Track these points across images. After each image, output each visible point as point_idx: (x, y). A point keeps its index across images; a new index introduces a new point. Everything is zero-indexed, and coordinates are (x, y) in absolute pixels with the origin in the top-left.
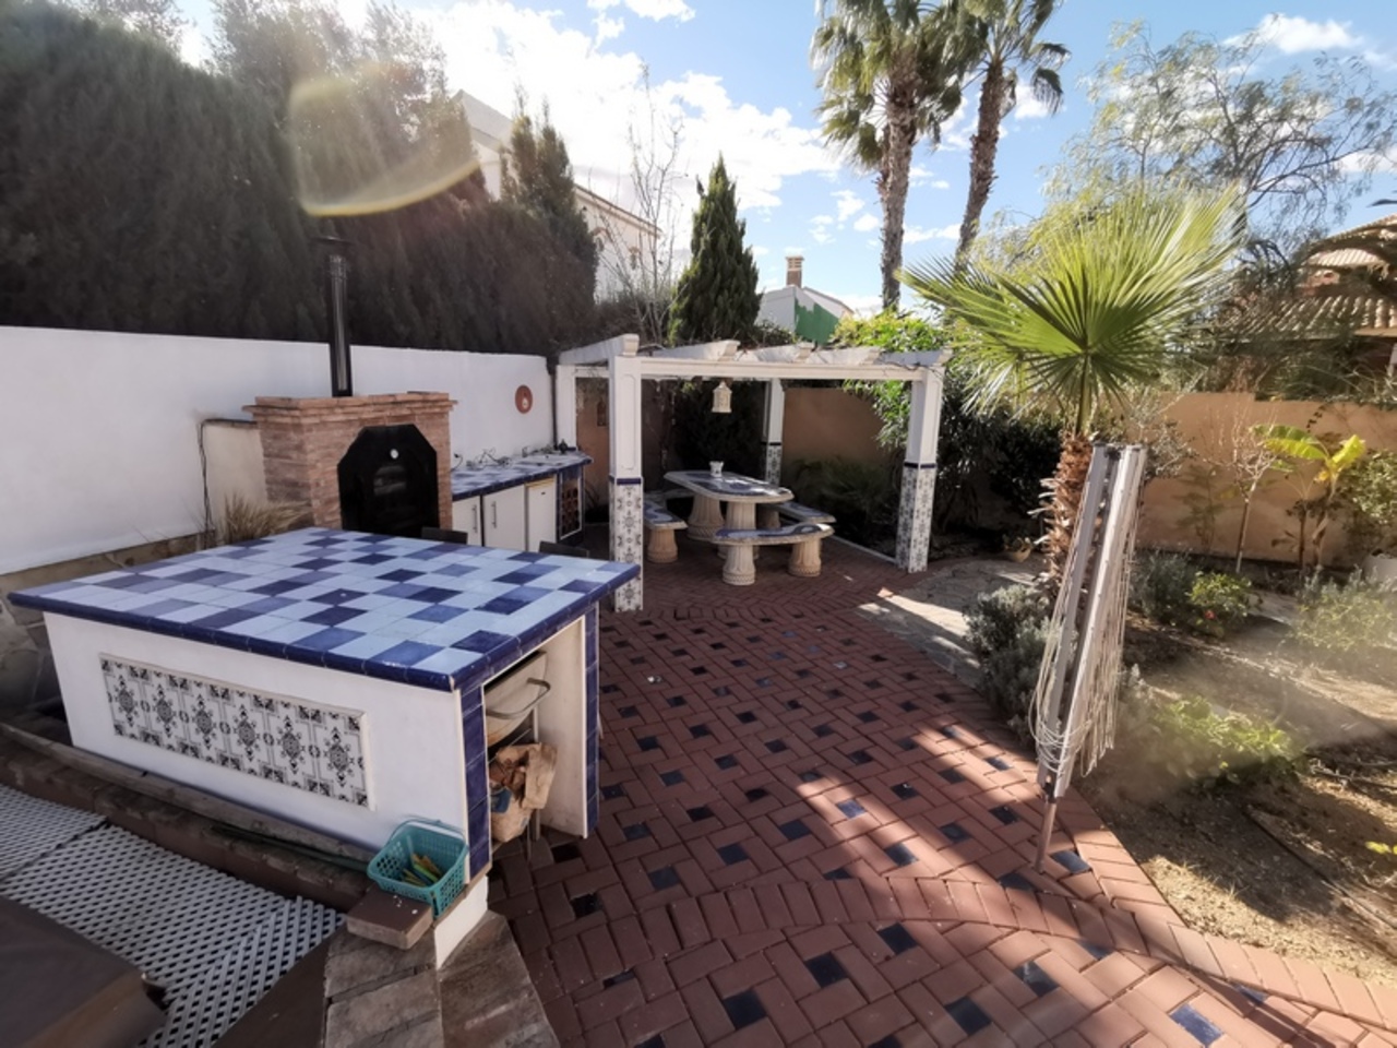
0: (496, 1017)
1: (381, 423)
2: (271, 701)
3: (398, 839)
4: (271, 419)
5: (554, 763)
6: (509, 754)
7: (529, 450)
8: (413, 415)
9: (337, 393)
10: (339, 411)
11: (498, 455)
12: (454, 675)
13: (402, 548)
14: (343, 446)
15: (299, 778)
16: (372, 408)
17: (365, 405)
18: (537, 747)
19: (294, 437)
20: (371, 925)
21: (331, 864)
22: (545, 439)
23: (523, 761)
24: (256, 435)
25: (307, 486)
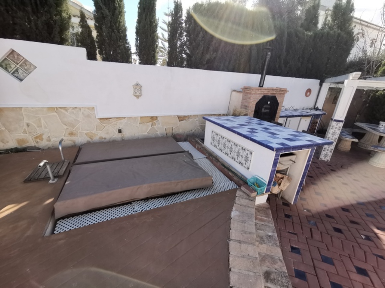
0: (263, 219)
1: (268, 95)
2: (237, 145)
3: (253, 178)
4: (246, 91)
5: (290, 182)
6: (279, 175)
7: (305, 108)
8: (276, 93)
9: (260, 86)
10: (260, 90)
11: (295, 108)
12: (276, 148)
13: (266, 124)
14: (258, 99)
15: (238, 161)
16: (267, 91)
17: (266, 90)
18: (287, 177)
19: (249, 95)
20: (246, 189)
21: (239, 178)
22: (312, 105)
23: (282, 178)
24: (242, 94)
25: (249, 107)
